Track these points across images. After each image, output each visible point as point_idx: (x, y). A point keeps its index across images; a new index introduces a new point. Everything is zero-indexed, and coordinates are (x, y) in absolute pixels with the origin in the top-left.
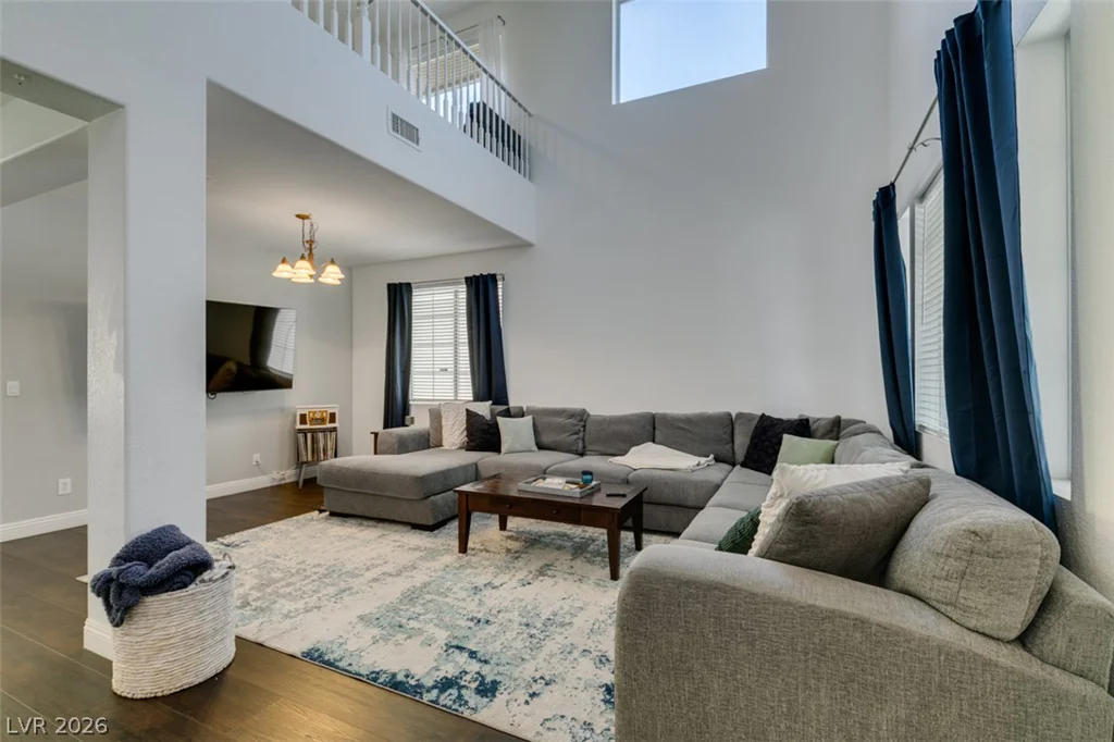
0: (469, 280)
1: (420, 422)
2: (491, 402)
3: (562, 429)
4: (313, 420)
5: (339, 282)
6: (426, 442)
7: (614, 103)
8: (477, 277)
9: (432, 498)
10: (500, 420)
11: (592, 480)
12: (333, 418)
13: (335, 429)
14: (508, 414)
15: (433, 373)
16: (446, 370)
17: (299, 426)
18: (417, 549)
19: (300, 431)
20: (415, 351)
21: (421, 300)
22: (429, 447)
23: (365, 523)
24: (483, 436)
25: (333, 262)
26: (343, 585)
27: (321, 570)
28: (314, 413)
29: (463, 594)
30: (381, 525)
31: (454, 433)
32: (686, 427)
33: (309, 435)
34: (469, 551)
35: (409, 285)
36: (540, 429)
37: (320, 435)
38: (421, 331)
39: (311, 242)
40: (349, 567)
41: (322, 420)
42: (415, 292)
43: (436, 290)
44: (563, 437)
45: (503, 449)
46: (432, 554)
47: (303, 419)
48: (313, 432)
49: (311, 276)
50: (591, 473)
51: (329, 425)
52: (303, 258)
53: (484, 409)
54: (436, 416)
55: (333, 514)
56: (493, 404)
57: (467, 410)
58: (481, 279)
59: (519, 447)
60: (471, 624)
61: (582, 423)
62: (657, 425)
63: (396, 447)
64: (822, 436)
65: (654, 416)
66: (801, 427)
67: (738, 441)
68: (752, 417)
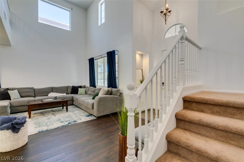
3: (28, 92)
14: (8, 90)
24: (4, 96)
32: (59, 89)
36: (20, 93)
44: (29, 94)
45: (12, 99)
59: (16, 98)
61: (34, 90)
62: (53, 89)
64: (83, 88)
65: (52, 87)
66: (81, 87)
67: (69, 90)
68: (71, 86)
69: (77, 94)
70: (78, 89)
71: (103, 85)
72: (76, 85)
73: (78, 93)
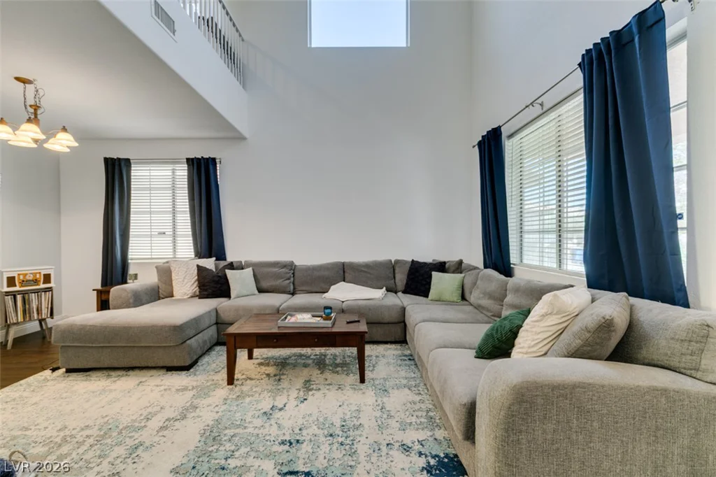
0: (190, 162)
1: (144, 278)
2: (214, 258)
3: (277, 276)
4: (23, 283)
5: (68, 150)
6: (158, 294)
7: (309, 46)
8: (198, 159)
9: (188, 342)
10: (229, 273)
11: (331, 313)
12: (47, 278)
13: (50, 289)
14: (231, 266)
15: (151, 236)
16: (164, 233)
17: (6, 289)
18: (185, 389)
19: (7, 294)
20: (133, 217)
21: (138, 174)
22: (159, 299)
23: (113, 373)
24: (214, 286)
25: (64, 129)
26: (130, 442)
27: (94, 432)
28: (26, 275)
29: (258, 422)
30: (131, 373)
31: (185, 284)
32: (366, 270)
33: (19, 298)
34: (235, 382)
35: (128, 162)
36: (259, 277)
37: (33, 296)
38: (138, 201)
39: (36, 108)
40: (125, 421)
41: (36, 282)
42: (133, 167)
43: (153, 167)
44: (279, 282)
45: (233, 295)
46: (203, 392)
47: (11, 281)
48: (24, 293)
49: (36, 141)
50: (331, 308)
51: (42, 286)
52: (29, 120)
53: (209, 263)
54: (165, 273)
55: (69, 371)
56: (216, 260)
57: (198, 266)
58: (202, 161)
59: (245, 293)
60: (286, 447)
61: (292, 272)
62: (345, 270)
63: (131, 301)
64: (453, 272)
65: (343, 264)
66: (442, 267)
67: (398, 276)
68: (406, 262)
69: (427, 296)
70: (430, 277)
71: (555, 266)
72: (426, 257)
73: (432, 291)
